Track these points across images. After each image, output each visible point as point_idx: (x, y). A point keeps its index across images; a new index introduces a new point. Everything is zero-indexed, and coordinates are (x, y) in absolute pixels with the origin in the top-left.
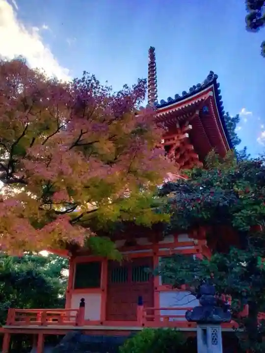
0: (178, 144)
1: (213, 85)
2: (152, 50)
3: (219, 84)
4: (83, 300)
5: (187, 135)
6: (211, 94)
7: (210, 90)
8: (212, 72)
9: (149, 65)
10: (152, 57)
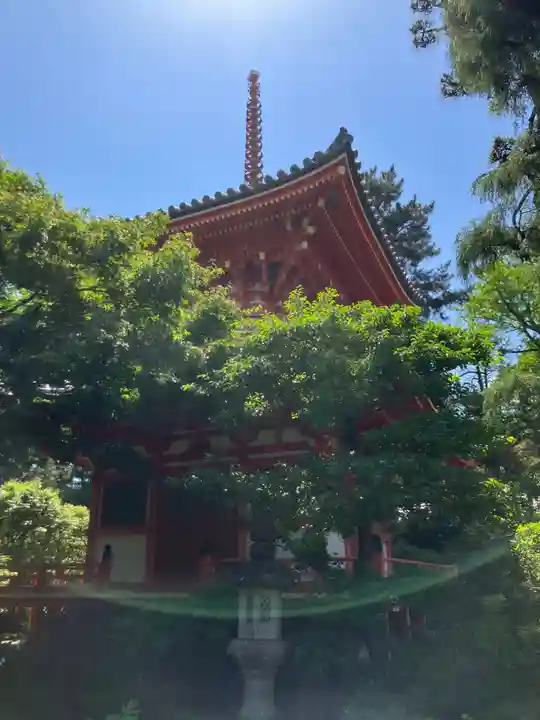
0: (292, 262)
1: (344, 155)
2: (254, 78)
3: (356, 152)
4: (108, 548)
5: (305, 245)
6: (342, 170)
7: (341, 163)
8: (343, 130)
9: (248, 105)
10: (254, 91)
